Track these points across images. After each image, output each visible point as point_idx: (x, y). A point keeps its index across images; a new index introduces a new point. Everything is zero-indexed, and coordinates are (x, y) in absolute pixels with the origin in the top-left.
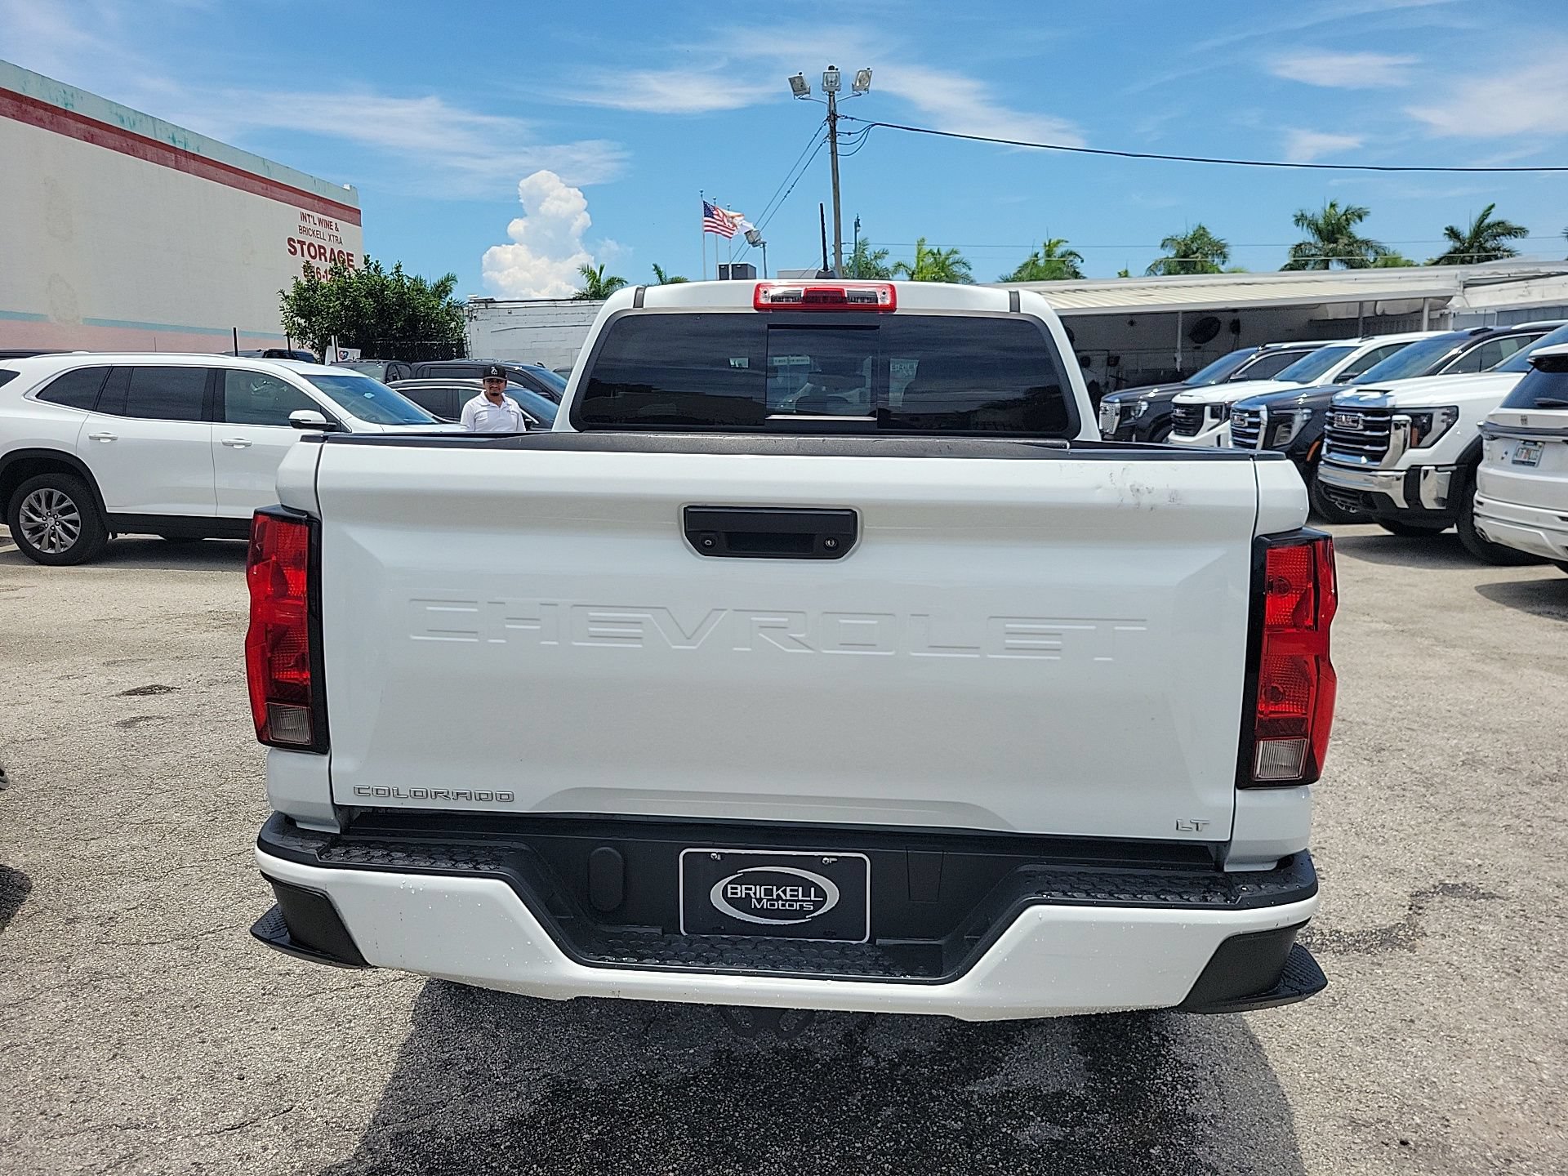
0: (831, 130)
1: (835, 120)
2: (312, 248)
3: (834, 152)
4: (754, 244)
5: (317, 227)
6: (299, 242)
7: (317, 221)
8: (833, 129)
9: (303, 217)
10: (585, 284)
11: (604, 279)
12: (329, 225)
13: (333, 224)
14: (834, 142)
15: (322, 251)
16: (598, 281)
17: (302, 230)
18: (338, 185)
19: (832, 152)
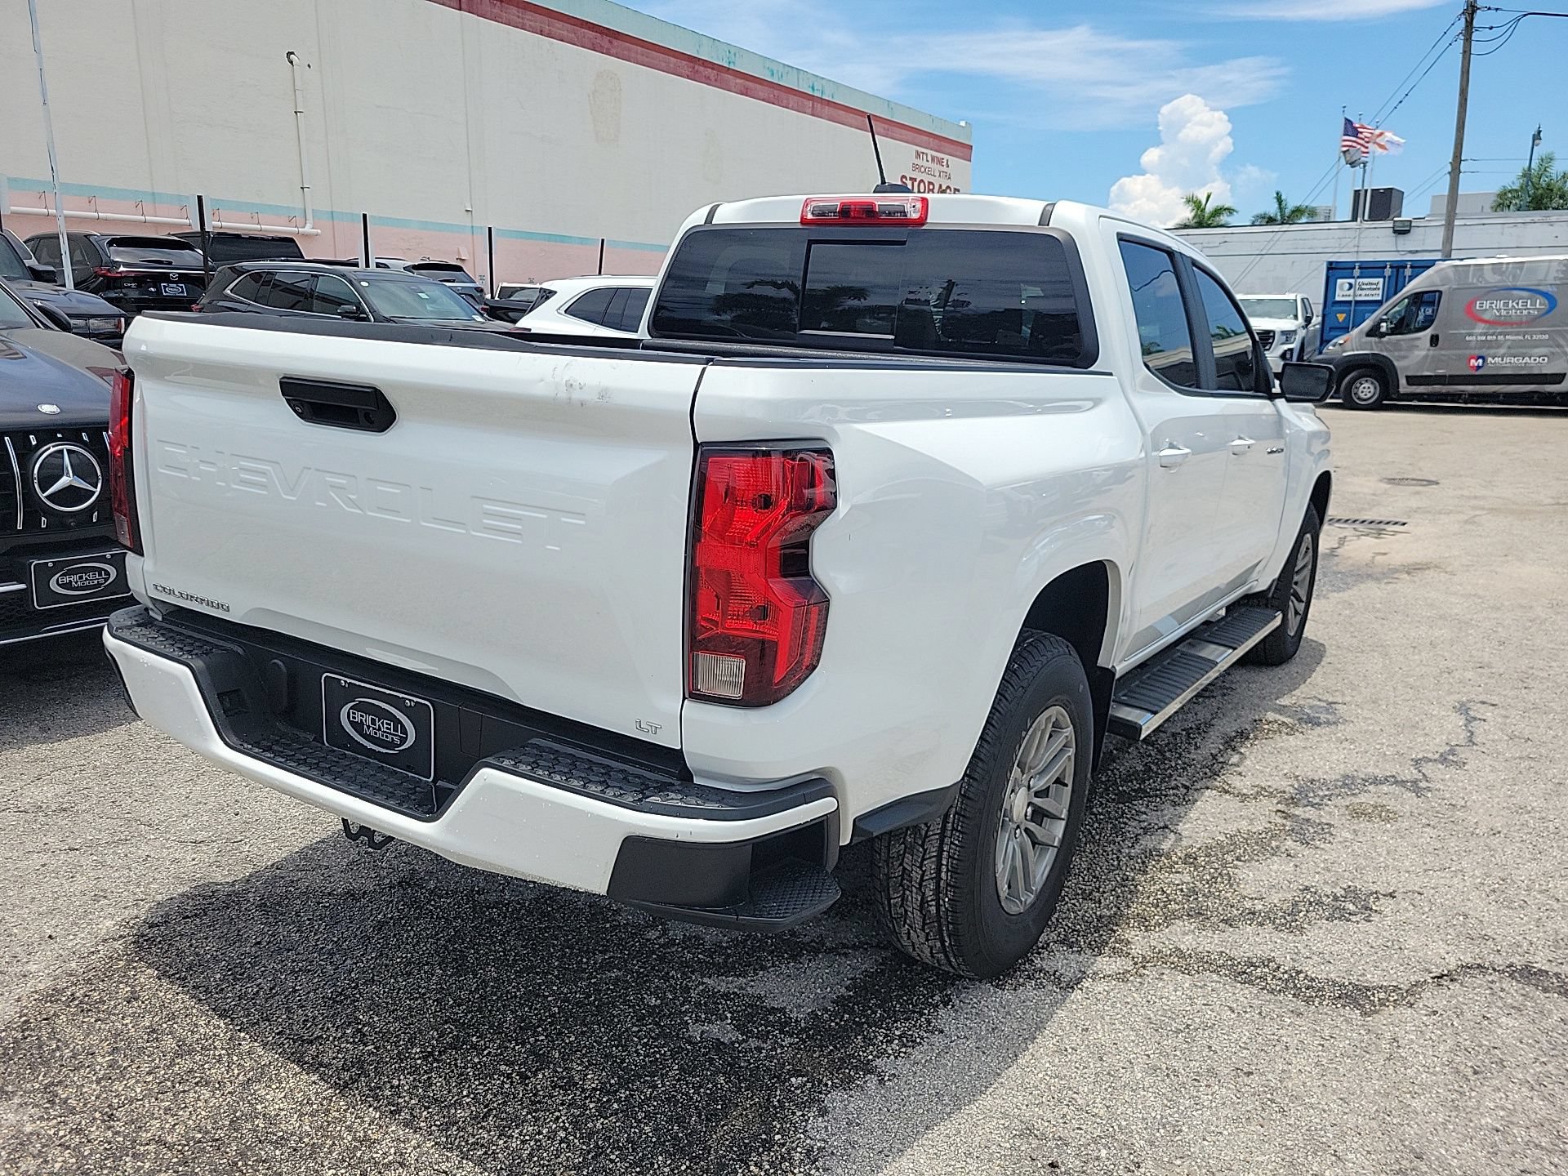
0: (1467, 26)
1: (1474, 12)
2: (922, 185)
3: (1467, 53)
4: (1353, 164)
5: (929, 164)
6: (911, 179)
7: (930, 159)
8: (1469, 25)
9: (918, 155)
10: (1187, 214)
11: (1209, 208)
12: (940, 161)
13: (945, 161)
14: (1468, 40)
15: (931, 187)
16: (1203, 210)
17: (916, 167)
18: (953, 120)
19: (1464, 52)
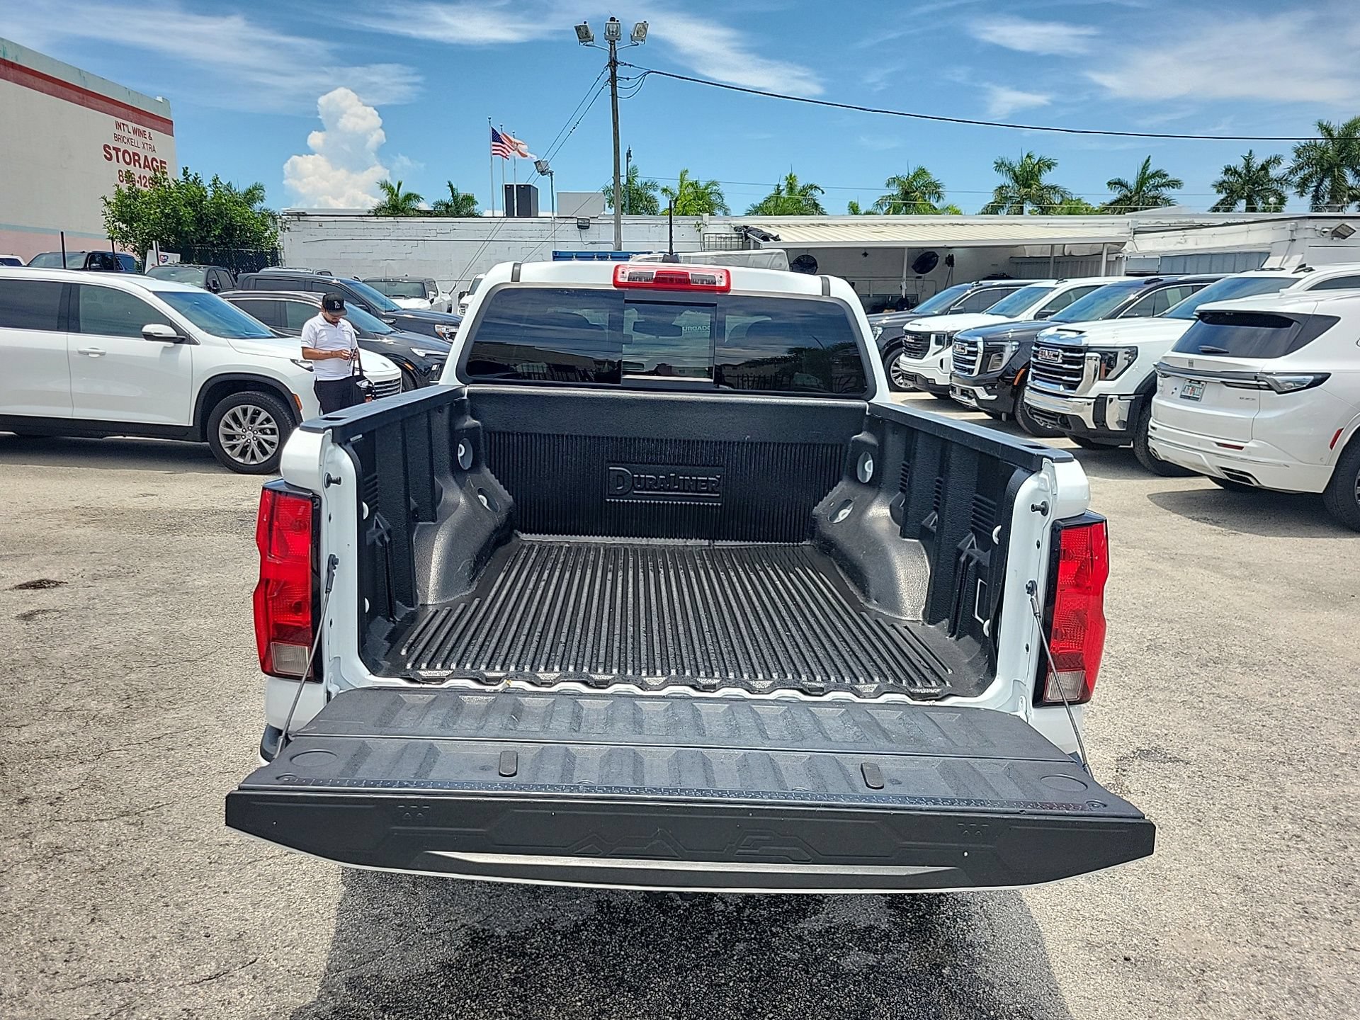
0: (612, 75)
1: (616, 65)
2: (126, 155)
3: (614, 95)
4: (543, 173)
5: (132, 136)
6: (114, 148)
7: (131, 131)
8: (613, 75)
9: (119, 126)
10: (384, 198)
11: (402, 194)
12: (142, 134)
13: (147, 133)
14: (614, 86)
15: (137, 158)
16: (397, 195)
17: (117, 138)
18: (150, 95)
19: (613, 95)
